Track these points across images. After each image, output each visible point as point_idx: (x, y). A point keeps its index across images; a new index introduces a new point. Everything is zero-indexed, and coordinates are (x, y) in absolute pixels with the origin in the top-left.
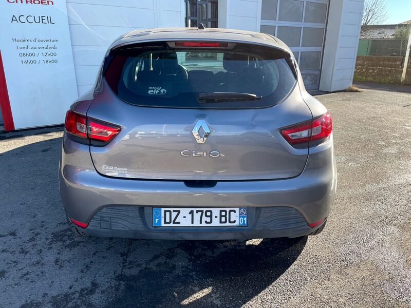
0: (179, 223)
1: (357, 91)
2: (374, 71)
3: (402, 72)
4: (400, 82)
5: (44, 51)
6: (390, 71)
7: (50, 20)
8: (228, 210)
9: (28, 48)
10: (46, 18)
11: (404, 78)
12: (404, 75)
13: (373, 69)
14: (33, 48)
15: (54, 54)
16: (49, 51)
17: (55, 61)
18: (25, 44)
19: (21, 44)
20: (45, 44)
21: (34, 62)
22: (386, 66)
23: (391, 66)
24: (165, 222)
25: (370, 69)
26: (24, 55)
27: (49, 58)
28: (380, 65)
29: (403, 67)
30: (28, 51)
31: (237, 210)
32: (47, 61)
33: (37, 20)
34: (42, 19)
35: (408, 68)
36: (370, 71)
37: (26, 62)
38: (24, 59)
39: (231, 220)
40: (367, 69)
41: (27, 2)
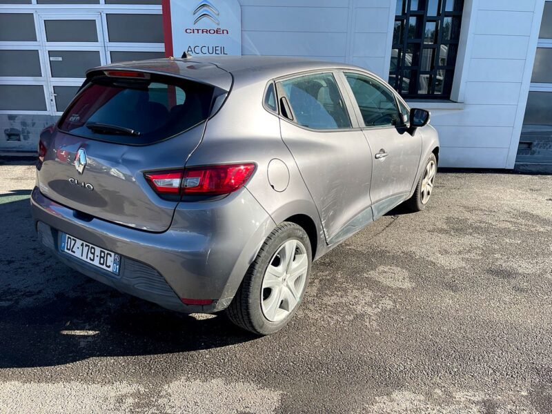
0: (74, 252)
7: (223, 51)
8: (106, 252)
24: (67, 249)
31: (113, 254)
33: (211, 51)
34: (215, 49)
39: (108, 265)
41: (203, 32)
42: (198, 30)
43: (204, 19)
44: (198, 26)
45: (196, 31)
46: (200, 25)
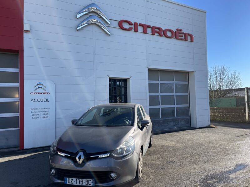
1: (213, 127)
2: (230, 116)
3: (245, 116)
4: (246, 121)
5: (43, 113)
6: (239, 116)
7: (47, 100)
9: (36, 112)
10: (46, 100)
11: (248, 119)
12: (247, 118)
13: (229, 115)
14: (38, 112)
15: (47, 114)
16: (45, 113)
17: (47, 117)
18: (35, 111)
19: (33, 111)
20: (44, 110)
21: (38, 118)
22: (236, 113)
23: (239, 113)
25: (227, 115)
26: (34, 115)
27: (45, 116)
28: (233, 113)
29: (246, 113)
30: (36, 113)
32: (44, 117)
33: (42, 101)
34: (44, 100)
35: (248, 113)
36: (228, 116)
37: (34, 118)
38: (34, 117)
40: (226, 115)
41: (38, 94)
42: (36, 93)
43: (40, 89)
44: (36, 91)
45: (35, 93)
46: (37, 91)
